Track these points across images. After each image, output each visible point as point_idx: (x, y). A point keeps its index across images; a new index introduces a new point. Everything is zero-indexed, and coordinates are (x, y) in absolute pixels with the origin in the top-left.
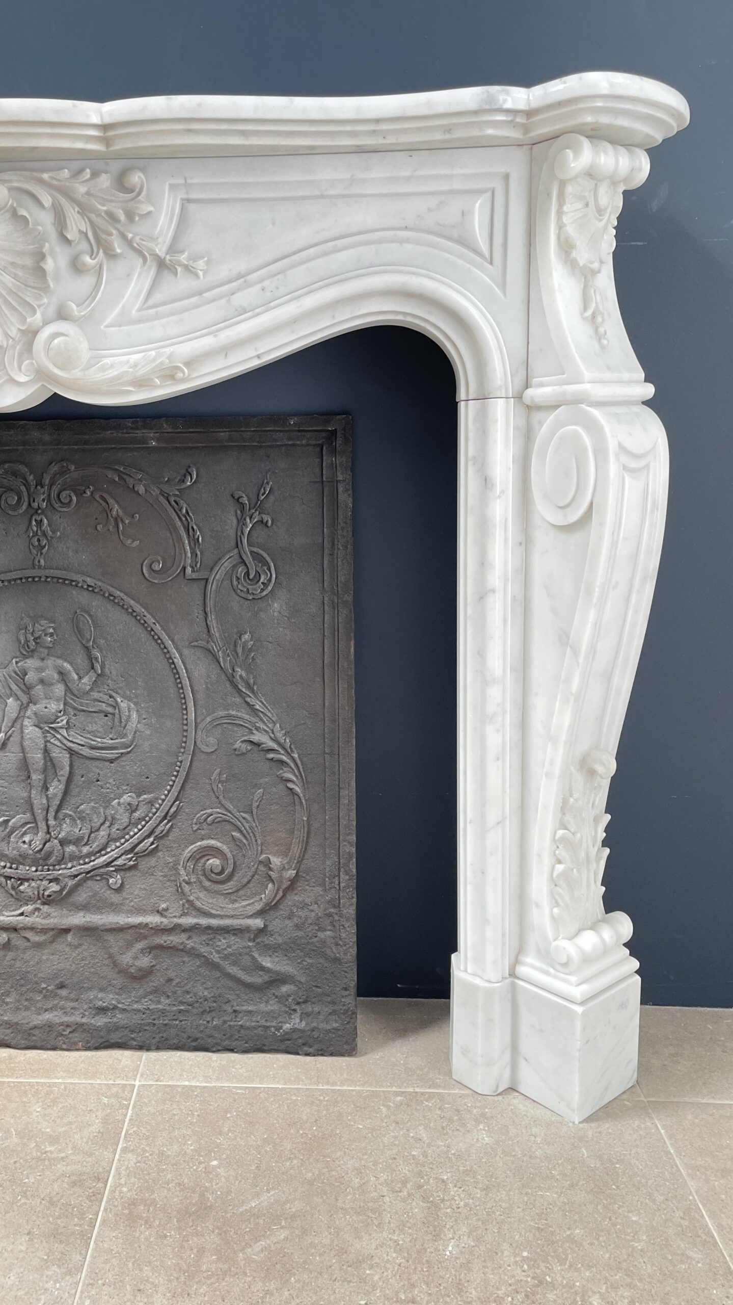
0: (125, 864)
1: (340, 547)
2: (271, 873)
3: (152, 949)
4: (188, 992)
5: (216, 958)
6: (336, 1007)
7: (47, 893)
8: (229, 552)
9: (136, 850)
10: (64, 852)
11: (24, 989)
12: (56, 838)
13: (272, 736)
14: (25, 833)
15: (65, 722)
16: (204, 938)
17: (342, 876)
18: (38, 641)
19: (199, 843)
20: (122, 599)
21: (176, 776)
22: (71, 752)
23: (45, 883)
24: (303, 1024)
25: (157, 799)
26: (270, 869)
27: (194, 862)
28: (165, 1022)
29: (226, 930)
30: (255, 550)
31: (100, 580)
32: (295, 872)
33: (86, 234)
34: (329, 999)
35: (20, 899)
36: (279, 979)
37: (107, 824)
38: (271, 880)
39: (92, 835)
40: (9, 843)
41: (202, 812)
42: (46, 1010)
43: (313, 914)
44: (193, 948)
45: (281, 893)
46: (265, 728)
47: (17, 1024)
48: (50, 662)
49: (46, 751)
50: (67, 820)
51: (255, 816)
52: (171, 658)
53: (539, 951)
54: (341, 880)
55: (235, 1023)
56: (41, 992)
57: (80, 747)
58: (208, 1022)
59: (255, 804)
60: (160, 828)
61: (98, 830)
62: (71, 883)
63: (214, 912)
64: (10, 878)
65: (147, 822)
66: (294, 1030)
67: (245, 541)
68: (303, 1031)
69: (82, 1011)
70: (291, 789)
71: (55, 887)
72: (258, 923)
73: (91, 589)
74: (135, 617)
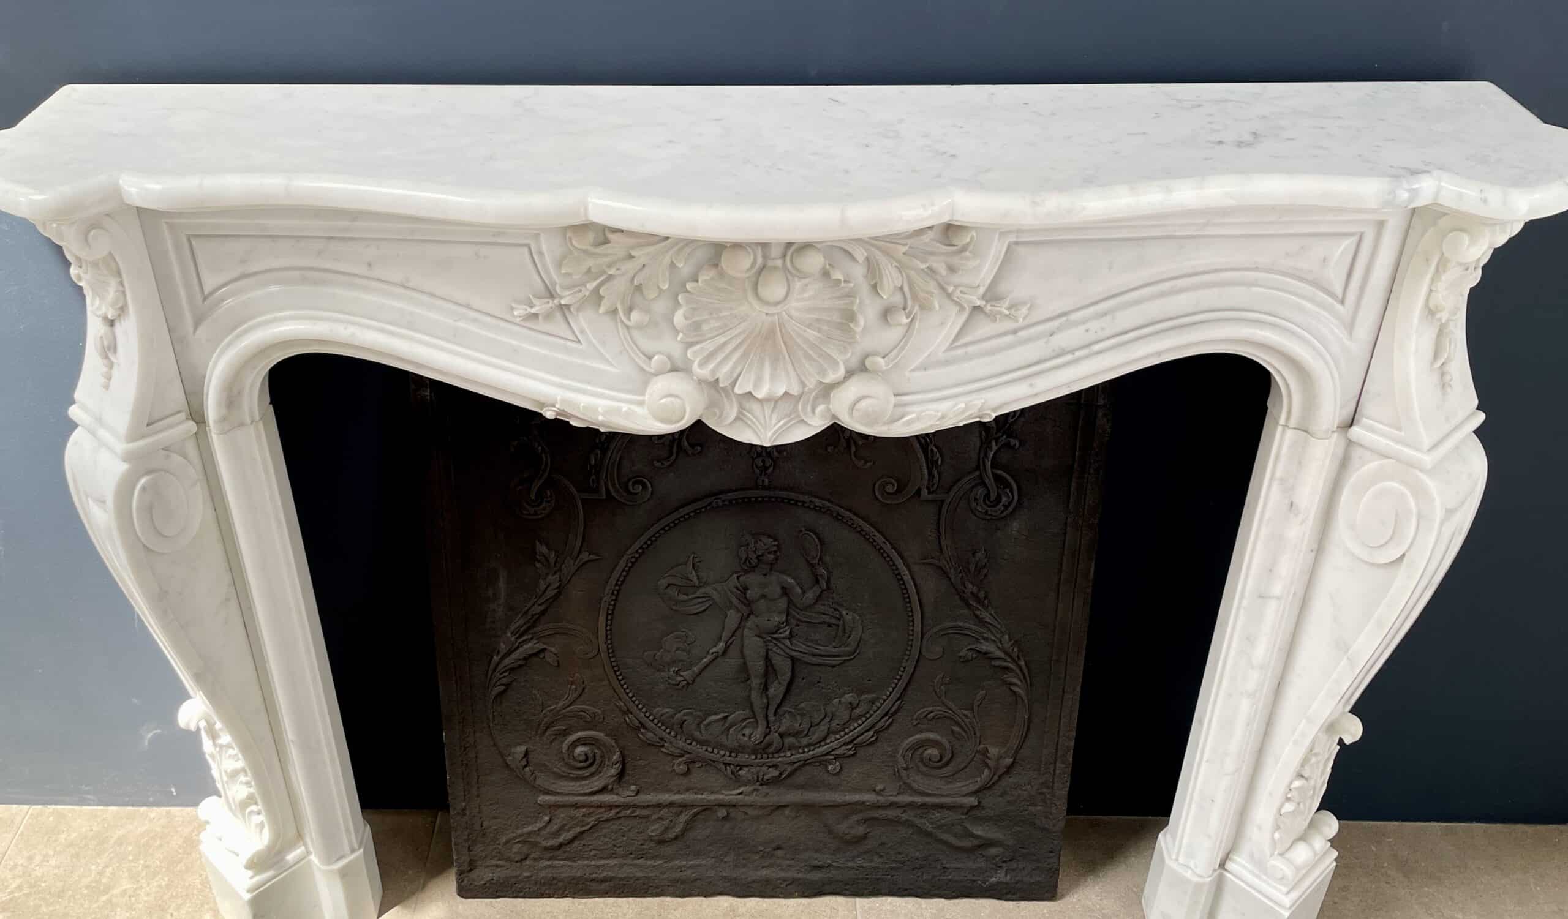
0: (844, 754)
1: (1092, 471)
2: (987, 760)
3: (866, 821)
4: (899, 853)
5: (929, 828)
6: (1039, 865)
7: (766, 777)
8: (970, 473)
9: (855, 742)
10: (783, 744)
11: (741, 851)
12: (776, 732)
13: (1000, 646)
14: (745, 727)
15: (787, 633)
16: (919, 812)
17: (1058, 764)
18: (761, 558)
19: (918, 736)
20: (851, 519)
21: (899, 680)
22: (793, 660)
23: (765, 768)
24: (1008, 877)
25: (878, 698)
26: (987, 757)
27: (912, 752)
28: (878, 877)
29: (941, 806)
30: (999, 472)
31: (829, 501)
32: (1012, 760)
33: (901, 288)
34: (1035, 858)
35: (737, 781)
36: (989, 843)
37: (828, 719)
38: (989, 768)
39: (812, 729)
40: (727, 735)
41: (922, 710)
42: (763, 867)
43: (1025, 793)
44: (907, 820)
45: (996, 777)
46: (993, 638)
47: (735, 879)
48: (774, 577)
49: (767, 658)
50: (787, 715)
51: (976, 714)
52: (899, 574)
53: (1252, 856)
54: (1057, 768)
55: (945, 878)
56: (758, 853)
57: (802, 655)
58: (918, 877)
59: (976, 704)
60: (880, 724)
61: (818, 724)
62: (790, 769)
63: (930, 792)
64: (729, 764)
65: (867, 719)
66: (998, 883)
67: (988, 464)
68: (1007, 883)
69: (798, 868)
70: (1014, 692)
71: (775, 773)
72: (973, 801)
73: (818, 509)
74: (864, 536)
